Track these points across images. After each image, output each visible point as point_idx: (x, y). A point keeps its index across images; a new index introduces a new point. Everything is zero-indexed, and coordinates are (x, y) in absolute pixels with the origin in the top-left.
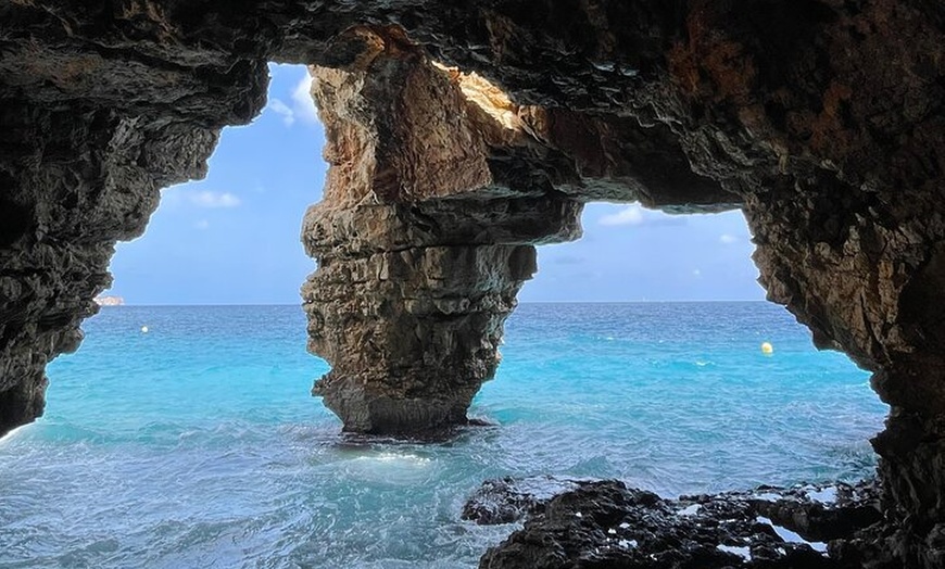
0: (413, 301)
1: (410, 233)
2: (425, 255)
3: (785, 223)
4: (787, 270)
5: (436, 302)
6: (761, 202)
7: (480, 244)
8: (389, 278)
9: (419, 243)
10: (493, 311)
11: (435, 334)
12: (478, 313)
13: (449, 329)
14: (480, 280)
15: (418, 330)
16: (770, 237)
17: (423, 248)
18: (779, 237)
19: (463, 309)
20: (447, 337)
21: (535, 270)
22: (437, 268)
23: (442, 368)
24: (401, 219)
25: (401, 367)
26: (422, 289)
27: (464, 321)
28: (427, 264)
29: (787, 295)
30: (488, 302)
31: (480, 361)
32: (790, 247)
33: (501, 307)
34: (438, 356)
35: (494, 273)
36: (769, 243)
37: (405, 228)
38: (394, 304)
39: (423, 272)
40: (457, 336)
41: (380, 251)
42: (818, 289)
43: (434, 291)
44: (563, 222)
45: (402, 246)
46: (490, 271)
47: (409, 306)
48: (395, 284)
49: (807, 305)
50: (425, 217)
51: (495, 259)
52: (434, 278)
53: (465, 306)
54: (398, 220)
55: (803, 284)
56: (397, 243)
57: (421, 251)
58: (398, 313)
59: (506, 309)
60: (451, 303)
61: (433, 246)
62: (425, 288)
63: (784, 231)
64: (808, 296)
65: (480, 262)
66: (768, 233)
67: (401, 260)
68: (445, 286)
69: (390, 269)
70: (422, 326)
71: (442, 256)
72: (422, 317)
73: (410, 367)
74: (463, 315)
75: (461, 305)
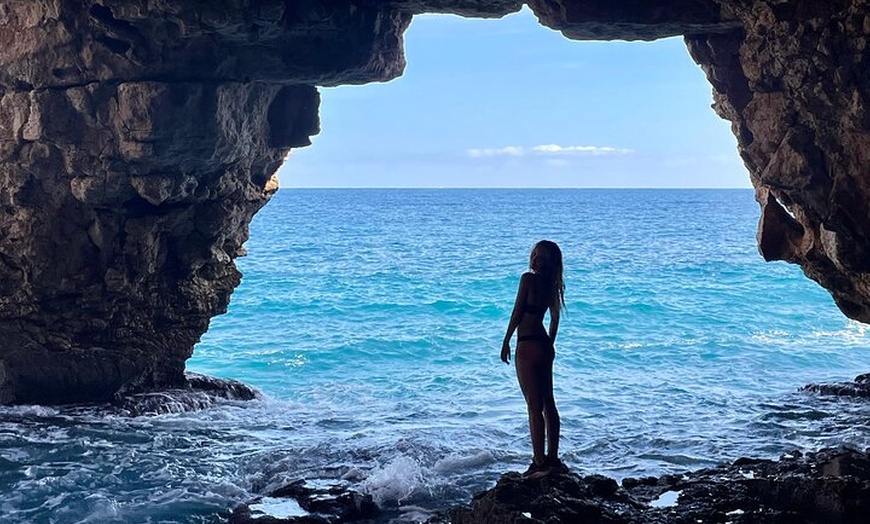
0: (90, 181)
1: (86, 54)
2: (116, 96)
3: (821, 56)
4: (810, 134)
5: (135, 183)
6: (779, 20)
7: (224, 80)
8: (43, 139)
9: (106, 74)
10: (237, 198)
11: (129, 238)
12: (209, 202)
13: (155, 228)
14: (221, 146)
15: (97, 230)
16: (786, 79)
17: (114, 82)
18: (804, 81)
19: (184, 194)
20: (150, 242)
21: (315, 130)
22: (141, 119)
23: (141, 295)
24: (69, 26)
25: (61, 296)
26: (110, 158)
27: (183, 216)
28: (121, 113)
29: (803, 173)
30: (228, 183)
31: (206, 283)
32: (824, 97)
33: (251, 193)
34: (133, 276)
35: (245, 133)
36: (783, 91)
37: (77, 44)
38: (49, 184)
39: (111, 128)
40: (169, 242)
41: (22, 87)
42: (858, 164)
43: (133, 162)
44: (376, 46)
45: (69, 79)
46: (239, 128)
47: (80, 189)
48: (53, 149)
49: (834, 190)
50: (121, 25)
51: (248, 109)
52: (136, 140)
53: (188, 190)
54: (61, 28)
55: (833, 157)
56: (58, 73)
57: (108, 91)
58: (57, 202)
59: (257, 195)
60: (165, 184)
61: (136, 80)
62: (116, 159)
63: (815, 69)
64: (839, 175)
65: (224, 114)
66: (784, 71)
67: (66, 103)
68: (156, 153)
69: (45, 121)
70: (105, 226)
71: (153, 101)
72: (103, 210)
73: (81, 296)
74: (184, 204)
75: (183, 187)
